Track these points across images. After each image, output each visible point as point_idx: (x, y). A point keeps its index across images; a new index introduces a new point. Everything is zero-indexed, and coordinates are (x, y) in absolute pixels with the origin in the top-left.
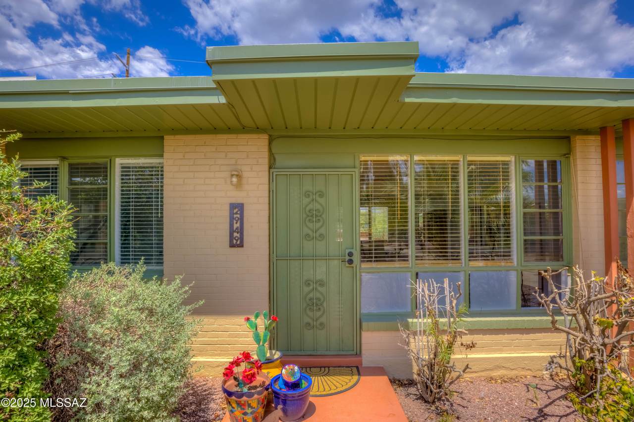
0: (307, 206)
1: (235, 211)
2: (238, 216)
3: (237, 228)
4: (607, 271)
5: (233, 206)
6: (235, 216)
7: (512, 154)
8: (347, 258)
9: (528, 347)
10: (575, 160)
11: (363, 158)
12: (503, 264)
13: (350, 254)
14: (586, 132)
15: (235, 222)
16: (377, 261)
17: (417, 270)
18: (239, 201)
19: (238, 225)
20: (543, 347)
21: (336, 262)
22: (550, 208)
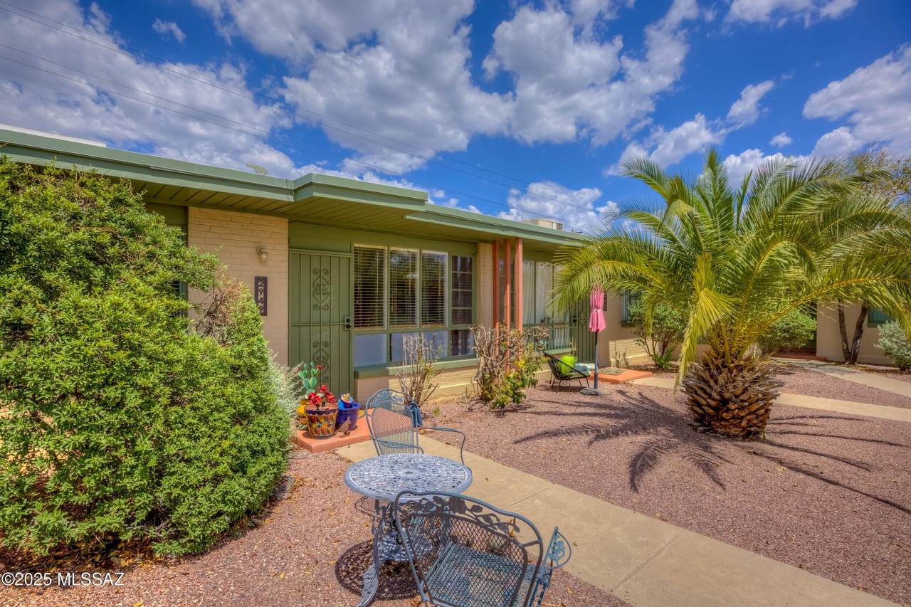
0: (315, 281)
1: (259, 284)
2: (263, 288)
3: (261, 299)
4: (494, 327)
5: (257, 279)
6: (259, 288)
7: (445, 251)
8: (346, 323)
9: (455, 381)
10: (479, 258)
11: (356, 245)
12: (440, 326)
13: (348, 321)
14: (485, 241)
15: (259, 293)
16: (364, 326)
17: (391, 332)
18: (262, 275)
19: (262, 296)
20: (463, 379)
21: (337, 327)
22: (461, 288)
